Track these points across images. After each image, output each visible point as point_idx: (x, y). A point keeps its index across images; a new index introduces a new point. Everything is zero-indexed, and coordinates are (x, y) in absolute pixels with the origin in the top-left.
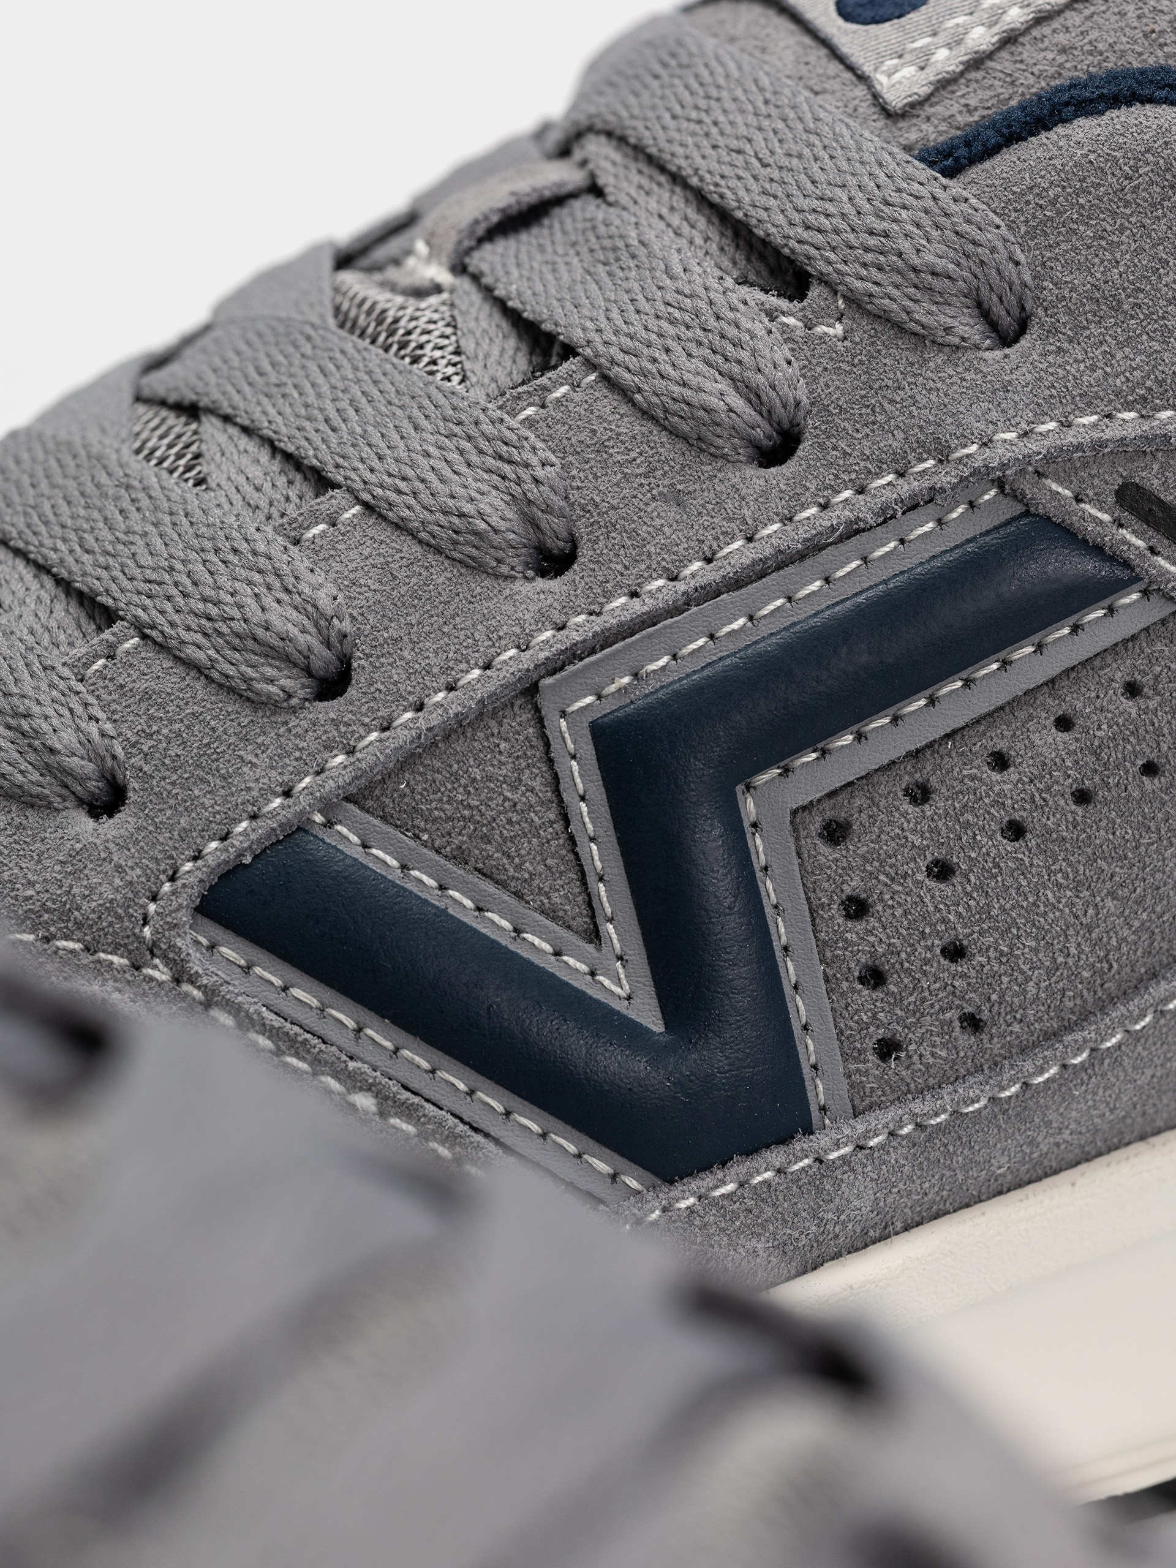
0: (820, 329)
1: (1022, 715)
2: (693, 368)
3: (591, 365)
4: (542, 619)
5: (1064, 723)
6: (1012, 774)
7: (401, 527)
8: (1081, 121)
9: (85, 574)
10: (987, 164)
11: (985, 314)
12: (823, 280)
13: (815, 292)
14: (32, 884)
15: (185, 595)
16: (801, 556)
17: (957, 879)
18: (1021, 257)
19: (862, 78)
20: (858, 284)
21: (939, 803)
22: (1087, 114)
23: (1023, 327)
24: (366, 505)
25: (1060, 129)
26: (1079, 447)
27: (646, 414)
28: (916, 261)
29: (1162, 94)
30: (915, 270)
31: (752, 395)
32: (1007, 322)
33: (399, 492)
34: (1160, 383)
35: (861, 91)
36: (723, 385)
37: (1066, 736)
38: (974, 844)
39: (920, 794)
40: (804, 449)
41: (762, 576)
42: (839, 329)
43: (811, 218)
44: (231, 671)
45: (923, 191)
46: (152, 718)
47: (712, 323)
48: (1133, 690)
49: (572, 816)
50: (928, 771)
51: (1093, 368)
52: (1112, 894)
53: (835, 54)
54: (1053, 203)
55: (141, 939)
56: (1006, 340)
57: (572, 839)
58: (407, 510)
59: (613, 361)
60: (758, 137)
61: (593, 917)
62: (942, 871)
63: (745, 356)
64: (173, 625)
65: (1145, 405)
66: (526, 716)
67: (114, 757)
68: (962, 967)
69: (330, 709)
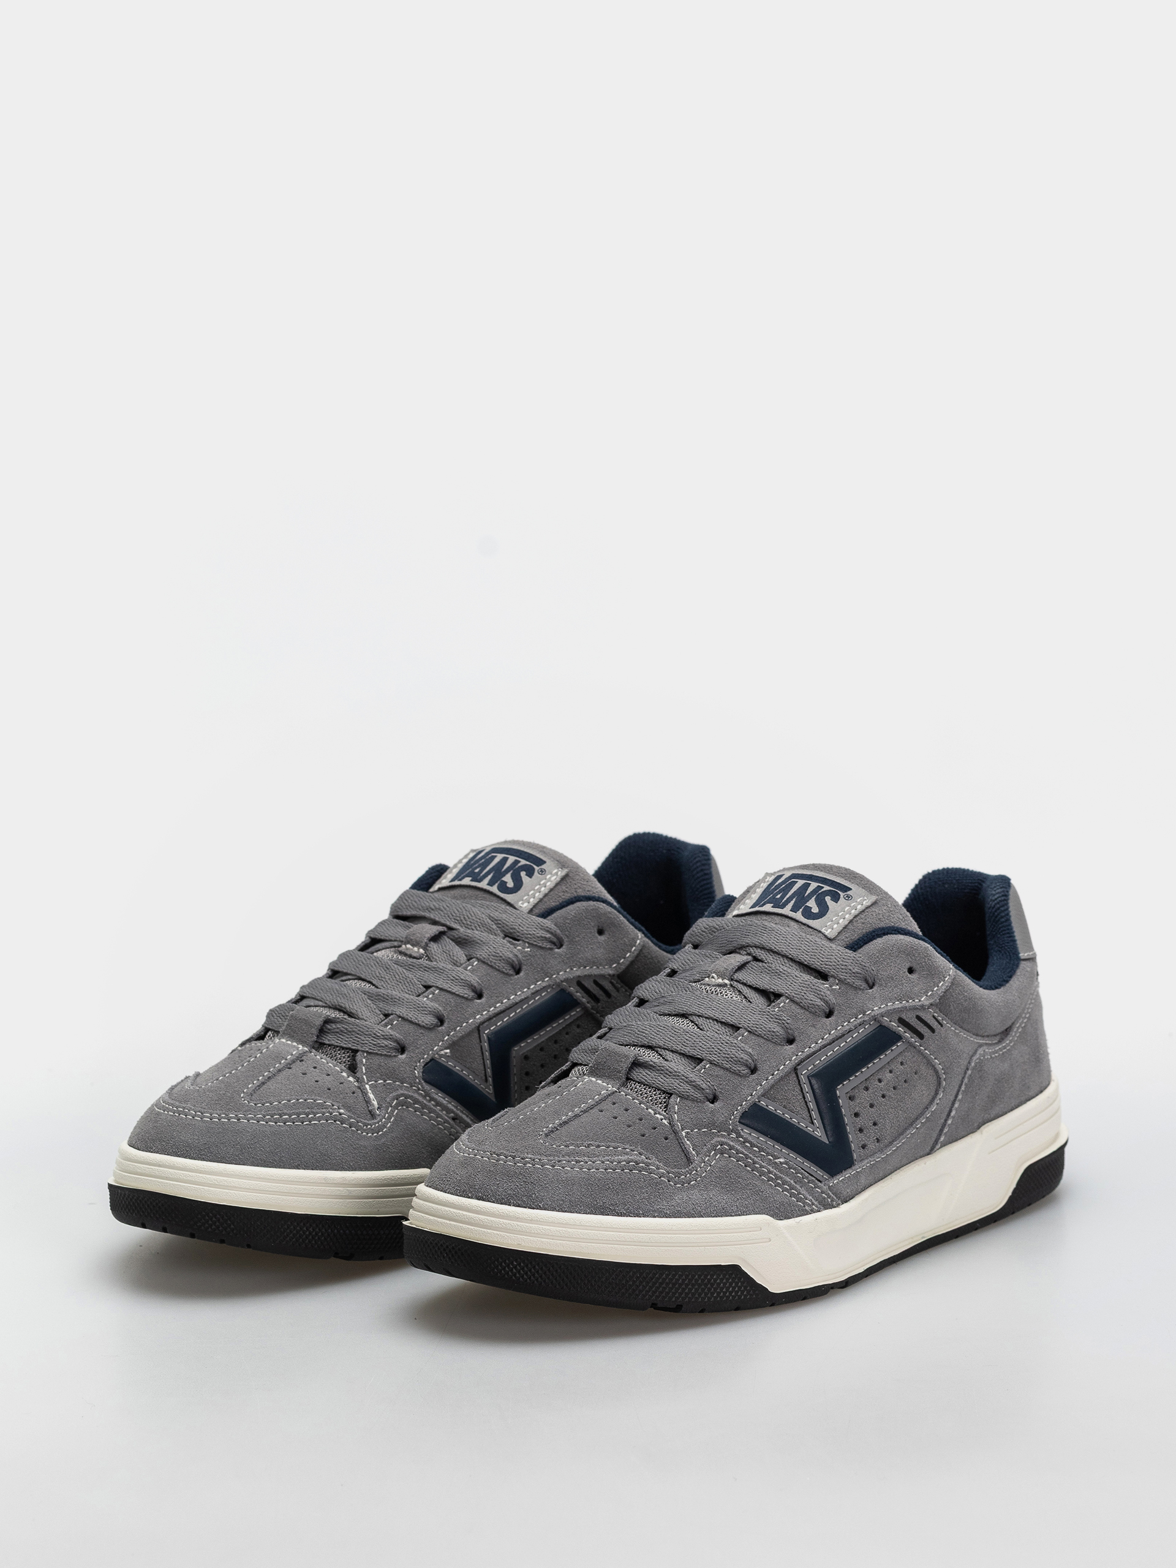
0: (834, 987)
1: (883, 1070)
2: (811, 997)
3: (787, 998)
4: (793, 1054)
5: (891, 1072)
6: (883, 1083)
7: (759, 1036)
8: (878, 939)
9: (689, 1051)
10: (862, 949)
11: (866, 981)
12: (833, 976)
13: (831, 979)
14: (705, 1118)
15: (719, 1054)
16: (840, 1037)
17: (875, 1107)
18: (873, 969)
19: (820, 932)
20: (842, 977)
21: (870, 1090)
22: (879, 937)
23: (874, 985)
24: (749, 1031)
25: (875, 941)
26: (891, 1010)
27: (802, 1008)
28: (854, 971)
29: (893, 932)
30: (854, 973)
31: (826, 1002)
32: (871, 984)
33: (757, 1028)
34: (903, 995)
35: (820, 934)
36: (819, 1000)
37: (891, 1074)
38: (878, 1100)
39: (867, 1089)
40: (836, 1013)
41: (834, 1042)
42: (838, 987)
43: (827, 963)
44: (735, 1069)
45: (851, 956)
46: (720, 1081)
47: (813, 987)
48: (902, 1064)
49: (806, 1097)
50: (868, 1084)
51: (890, 993)
52: (901, 1110)
53: (809, 926)
54: (878, 957)
55: (730, 1129)
56: (871, 988)
57: (806, 1102)
58: (759, 1031)
59: (793, 996)
60: (803, 946)
61: (811, 1119)
62: (872, 1106)
63: (822, 993)
64: (718, 1060)
65: (900, 1000)
66: (794, 1075)
67: (715, 1090)
68: (876, 1127)
69: (754, 1076)
